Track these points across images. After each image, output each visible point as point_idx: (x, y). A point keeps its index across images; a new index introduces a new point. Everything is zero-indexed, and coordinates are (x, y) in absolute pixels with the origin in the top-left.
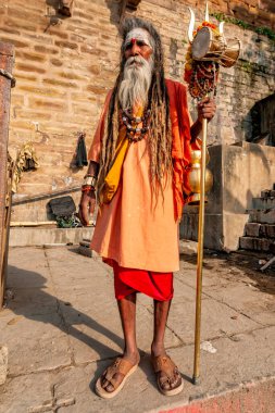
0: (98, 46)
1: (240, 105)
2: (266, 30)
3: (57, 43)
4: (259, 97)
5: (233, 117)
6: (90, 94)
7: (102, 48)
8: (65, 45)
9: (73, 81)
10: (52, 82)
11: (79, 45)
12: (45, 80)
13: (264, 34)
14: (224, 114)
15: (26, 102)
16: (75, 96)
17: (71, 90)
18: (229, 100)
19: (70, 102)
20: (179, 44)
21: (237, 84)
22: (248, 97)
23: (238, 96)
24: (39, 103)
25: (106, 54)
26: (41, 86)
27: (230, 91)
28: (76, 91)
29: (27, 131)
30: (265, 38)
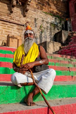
0: (19, 19)
1: (51, 34)
2: (57, 16)
3: (10, 19)
4: (56, 32)
5: (50, 37)
6: (17, 30)
7: (20, 20)
8: (12, 19)
9: (13, 27)
10: (9, 27)
11: (15, 19)
12: (7, 27)
13: (57, 17)
14: (47, 36)
15: (4, 31)
16: (14, 30)
17: (13, 29)
18: (49, 33)
19: (13, 32)
20: (37, 19)
21: (51, 29)
22: (53, 32)
23: (51, 32)
24: (6, 32)
25: (20, 21)
26: (7, 28)
27: (49, 31)
28: (14, 29)
29: (4, 37)
30: (57, 18)
